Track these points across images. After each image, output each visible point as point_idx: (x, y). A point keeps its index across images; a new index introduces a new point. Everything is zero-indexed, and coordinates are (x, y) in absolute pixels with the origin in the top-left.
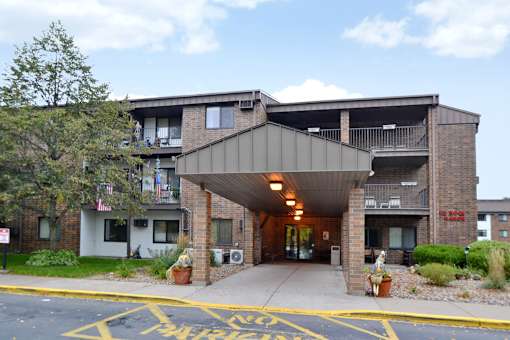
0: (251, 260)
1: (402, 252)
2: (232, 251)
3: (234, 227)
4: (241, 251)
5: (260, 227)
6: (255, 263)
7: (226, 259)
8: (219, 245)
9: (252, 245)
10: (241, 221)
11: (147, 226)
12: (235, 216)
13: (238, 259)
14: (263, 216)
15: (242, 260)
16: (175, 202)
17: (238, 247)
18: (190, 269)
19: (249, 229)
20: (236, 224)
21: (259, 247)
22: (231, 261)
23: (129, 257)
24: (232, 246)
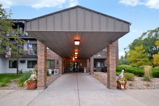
0: (61, 73)
1: (101, 68)
2: (55, 70)
3: (55, 62)
4: (58, 70)
5: (63, 62)
6: (63, 74)
7: (53, 72)
8: (50, 68)
9: (61, 68)
10: (58, 60)
11: (25, 62)
12: (55, 59)
13: (57, 73)
14: (64, 59)
15: (58, 73)
16: (35, 54)
17: (57, 69)
18: (36, 81)
19: (61, 63)
20: (56, 61)
21: (64, 68)
22: (55, 73)
23: (17, 73)
24: (55, 69)
